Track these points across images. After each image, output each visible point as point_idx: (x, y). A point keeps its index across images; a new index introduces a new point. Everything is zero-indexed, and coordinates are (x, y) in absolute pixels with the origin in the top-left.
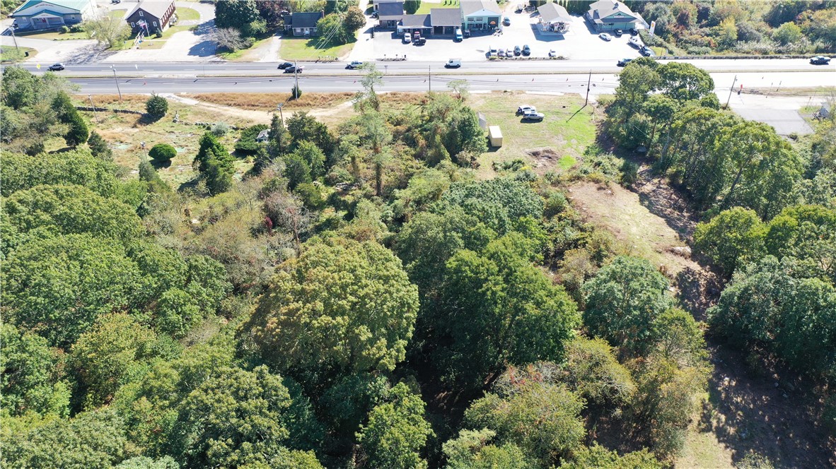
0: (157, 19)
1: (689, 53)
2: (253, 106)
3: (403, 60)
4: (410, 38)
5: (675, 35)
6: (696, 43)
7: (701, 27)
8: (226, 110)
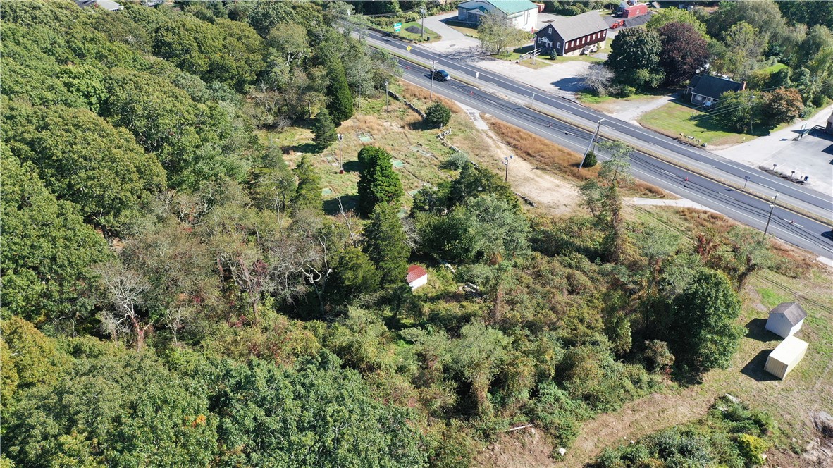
3: (800, 183)
8: (498, 147)
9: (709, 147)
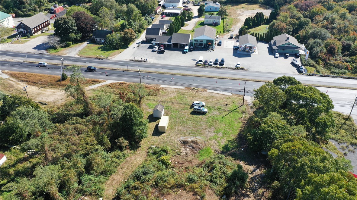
0: (30, 29)
1: (331, 73)
3: (145, 61)
4: (157, 49)
5: (324, 60)
6: (338, 67)
7: (344, 56)
9: (109, 58)
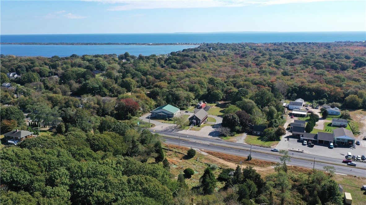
0: (200, 120)
2: (230, 160)
3: (302, 152)
4: (306, 143)
8: (218, 160)
9: (272, 147)
